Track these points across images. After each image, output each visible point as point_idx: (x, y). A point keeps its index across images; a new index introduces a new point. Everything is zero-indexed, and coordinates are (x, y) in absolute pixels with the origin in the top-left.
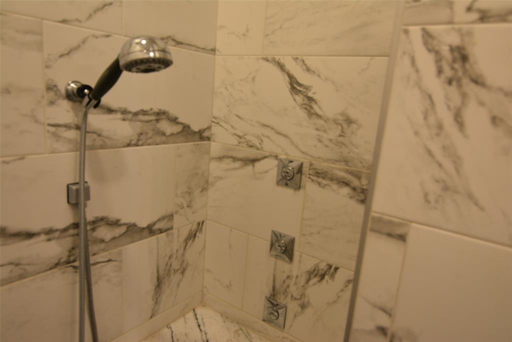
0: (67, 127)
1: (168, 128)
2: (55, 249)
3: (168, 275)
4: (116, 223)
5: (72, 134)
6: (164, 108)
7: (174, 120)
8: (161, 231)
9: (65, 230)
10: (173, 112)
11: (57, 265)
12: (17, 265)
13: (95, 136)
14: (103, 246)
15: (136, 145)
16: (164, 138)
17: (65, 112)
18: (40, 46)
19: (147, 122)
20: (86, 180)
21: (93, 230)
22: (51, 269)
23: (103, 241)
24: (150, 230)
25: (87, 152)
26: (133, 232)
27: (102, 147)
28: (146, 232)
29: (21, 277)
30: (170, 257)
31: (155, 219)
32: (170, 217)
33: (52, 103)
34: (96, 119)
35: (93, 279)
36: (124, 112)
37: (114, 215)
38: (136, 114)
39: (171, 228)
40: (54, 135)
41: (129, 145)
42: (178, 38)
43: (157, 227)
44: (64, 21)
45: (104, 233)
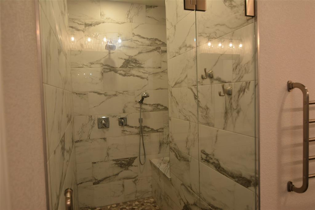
0: (139, 108)
1: (161, 108)
2: (137, 131)
3: (163, 143)
4: (149, 128)
5: (139, 109)
6: (159, 103)
7: (162, 106)
8: (160, 132)
9: (138, 127)
10: (162, 104)
11: (137, 134)
12: (130, 132)
13: (144, 110)
14: (146, 132)
15: (153, 111)
16: (160, 110)
17: (138, 105)
18: (134, 95)
19: (155, 106)
20: (141, 118)
21: (144, 128)
22: (136, 134)
23: (146, 131)
24: (157, 131)
25: (142, 113)
26: (153, 130)
27: (146, 112)
28: (156, 131)
29: (131, 134)
30: (163, 139)
31: (158, 129)
32: (163, 129)
33: (136, 104)
34: (144, 106)
35: (144, 139)
36: (150, 105)
37: (148, 126)
38: (152, 105)
39: (163, 132)
40: (136, 109)
41: (151, 111)
42: (162, 88)
43: (159, 130)
44: (138, 90)
45: (146, 129)
